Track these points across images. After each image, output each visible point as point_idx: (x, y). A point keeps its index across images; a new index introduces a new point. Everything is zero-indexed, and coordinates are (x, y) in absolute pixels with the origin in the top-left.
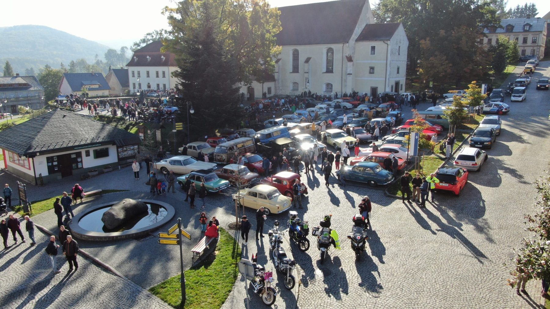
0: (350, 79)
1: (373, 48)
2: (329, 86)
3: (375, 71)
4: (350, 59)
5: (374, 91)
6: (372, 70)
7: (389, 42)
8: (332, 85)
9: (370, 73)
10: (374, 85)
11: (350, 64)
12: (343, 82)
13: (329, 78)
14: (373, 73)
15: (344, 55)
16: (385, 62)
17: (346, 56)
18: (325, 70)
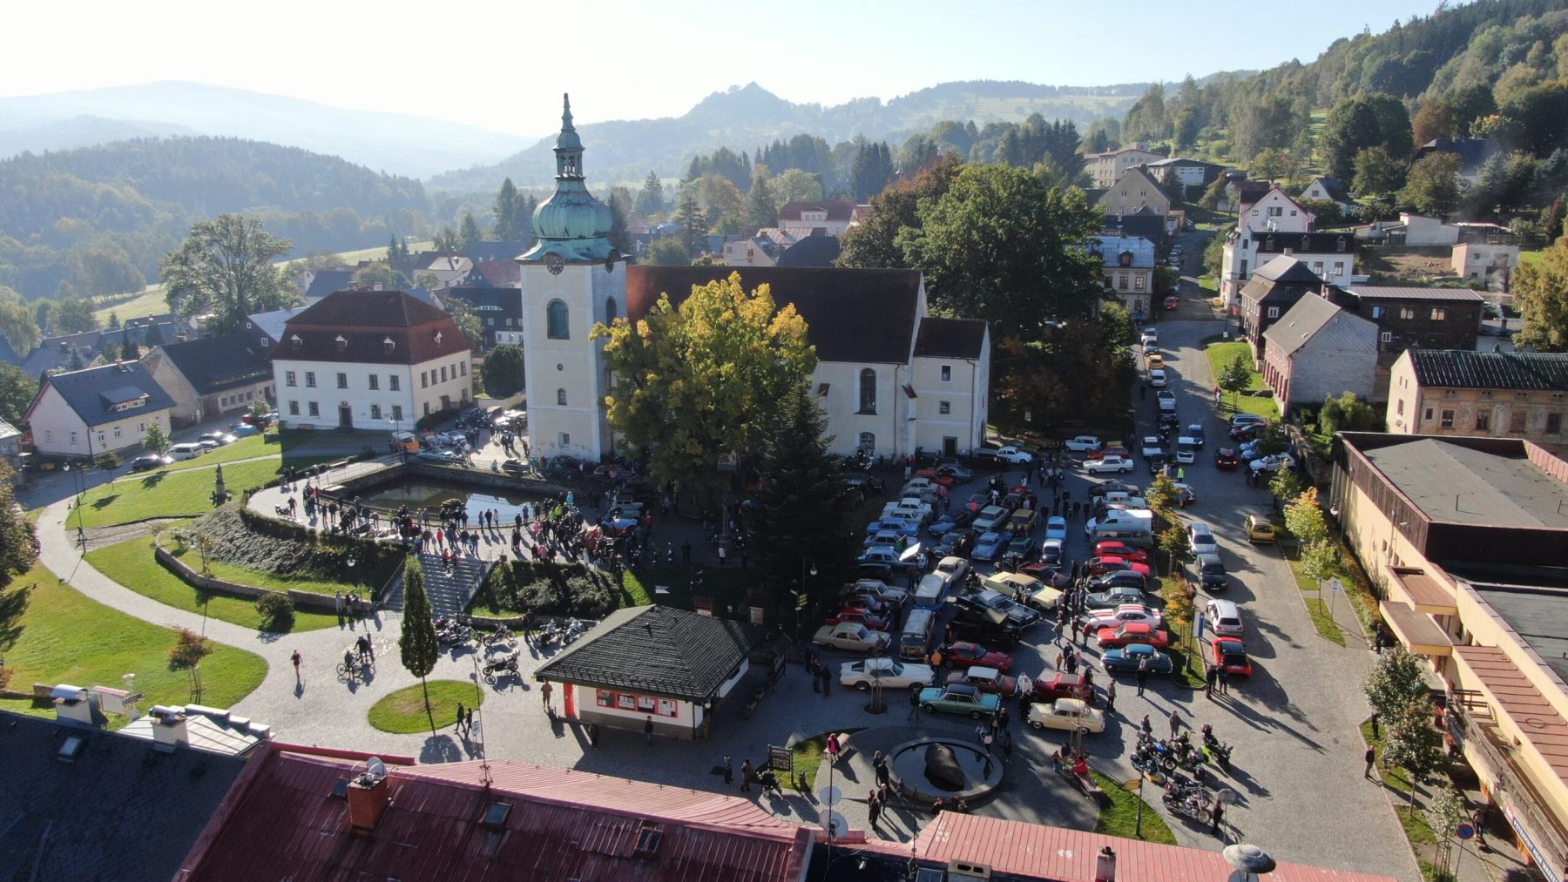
0: (912, 427)
1: (946, 370)
2: (867, 438)
3: (951, 410)
4: (911, 393)
5: (950, 443)
6: (945, 407)
7: (977, 362)
8: (873, 436)
9: (942, 412)
10: (950, 435)
11: (912, 402)
12: (899, 431)
13: (867, 423)
14: (948, 412)
15: (899, 385)
16: (970, 395)
17: (903, 387)
18: (857, 408)
